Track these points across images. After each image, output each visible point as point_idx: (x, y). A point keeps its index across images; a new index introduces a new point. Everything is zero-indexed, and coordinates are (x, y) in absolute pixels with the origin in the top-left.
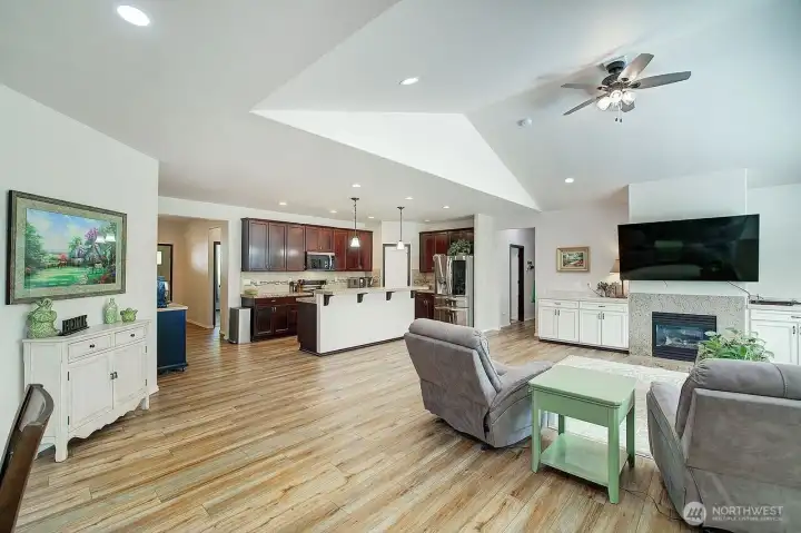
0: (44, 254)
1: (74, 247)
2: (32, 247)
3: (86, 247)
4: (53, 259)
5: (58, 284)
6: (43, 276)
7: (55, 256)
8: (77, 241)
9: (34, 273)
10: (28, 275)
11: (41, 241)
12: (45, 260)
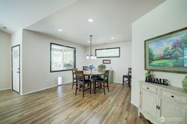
0: (154, 56)
1: (165, 51)
2: (151, 54)
3: (172, 50)
4: (157, 57)
5: (159, 66)
6: (154, 63)
7: (158, 56)
8: (167, 49)
9: (151, 62)
10: (150, 62)
11: (153, 52)
12: (155, 58)
